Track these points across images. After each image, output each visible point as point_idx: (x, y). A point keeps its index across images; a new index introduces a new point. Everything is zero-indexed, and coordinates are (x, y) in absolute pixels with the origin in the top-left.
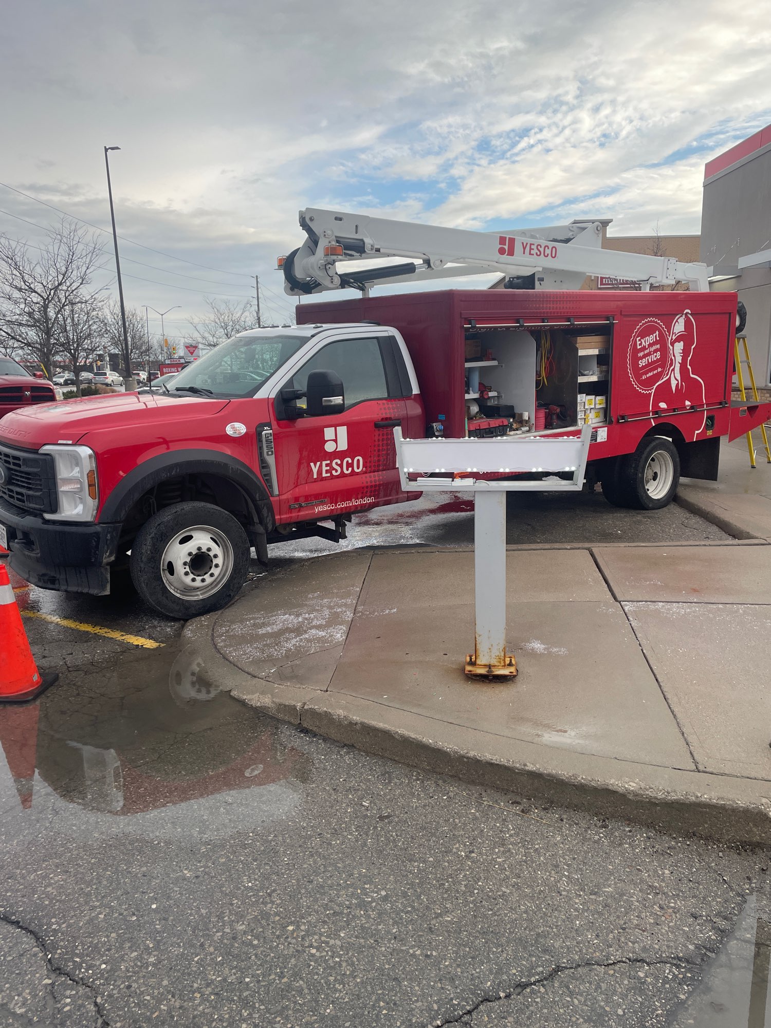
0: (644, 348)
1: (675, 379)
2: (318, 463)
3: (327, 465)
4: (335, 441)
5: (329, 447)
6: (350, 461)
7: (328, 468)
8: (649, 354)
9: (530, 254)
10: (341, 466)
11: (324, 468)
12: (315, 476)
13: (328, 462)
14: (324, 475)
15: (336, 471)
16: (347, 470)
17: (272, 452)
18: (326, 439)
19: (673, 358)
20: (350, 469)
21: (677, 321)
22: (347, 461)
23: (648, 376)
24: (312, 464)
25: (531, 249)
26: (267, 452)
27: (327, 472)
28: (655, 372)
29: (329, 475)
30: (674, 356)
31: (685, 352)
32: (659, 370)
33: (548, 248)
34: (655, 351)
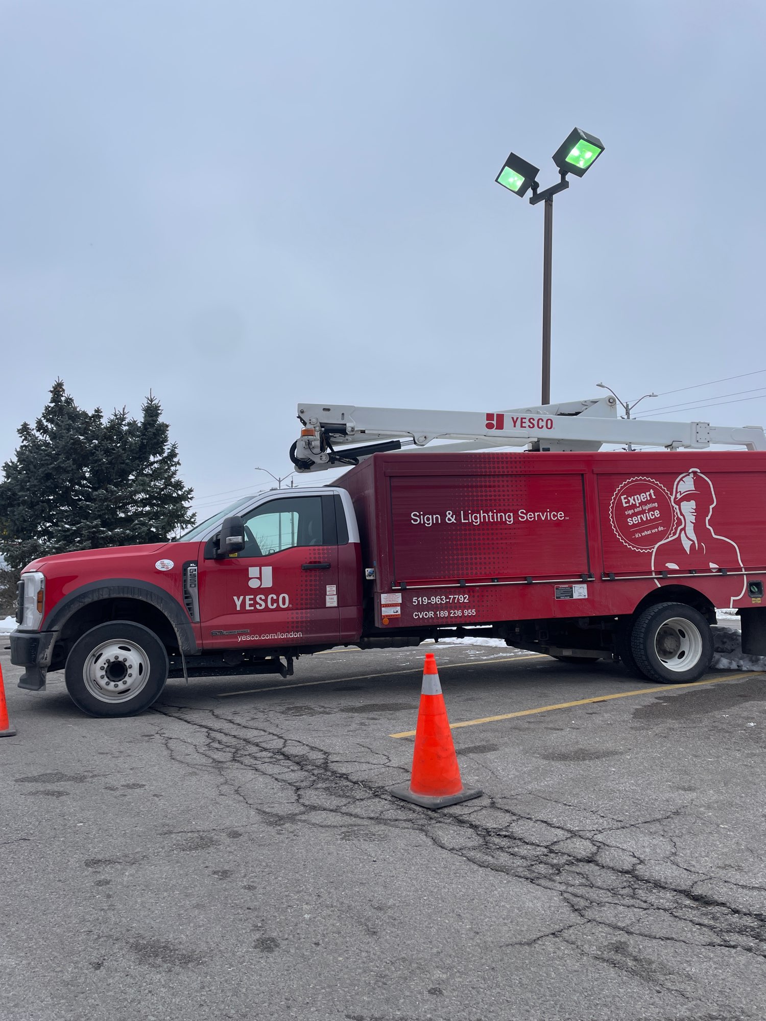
0: (633, 507)
1: (688, 539)
2: (242, 598)
3: (250, 599)
4: (260, 579)
5: (254, 584)
6: (275, 597)
7: (252, 602)
8: (643, 512)
9: (522, 426)
10: (266, 601)
11: (248, 602)
12: (238, 608)
13: (252, 597)
14: (248, 608)
15: (261, 605)
16: (272, 605)
17: (195, 584)
18: (250, 577)
19: (681, 517)
20: (275, 605)
21: (681, 479)
22: (272, 597)
23: (643, 534)
24: (235, 598)
25: (522, 422)
26: (191, 585)
27: (250, 605)
28: (654, 531)
29: (253, 608)
30: (682, 514)
31: (700, 513)
32: (661, 529)
33: (543, 421)
34: (653, 509)
